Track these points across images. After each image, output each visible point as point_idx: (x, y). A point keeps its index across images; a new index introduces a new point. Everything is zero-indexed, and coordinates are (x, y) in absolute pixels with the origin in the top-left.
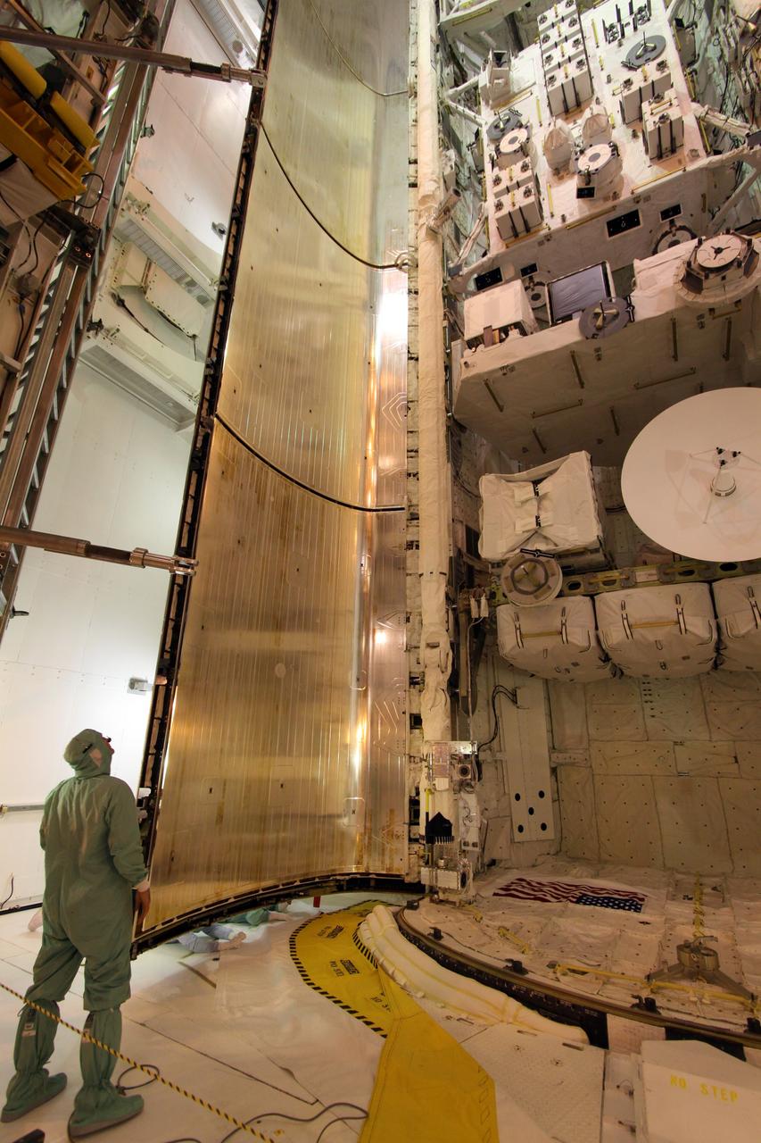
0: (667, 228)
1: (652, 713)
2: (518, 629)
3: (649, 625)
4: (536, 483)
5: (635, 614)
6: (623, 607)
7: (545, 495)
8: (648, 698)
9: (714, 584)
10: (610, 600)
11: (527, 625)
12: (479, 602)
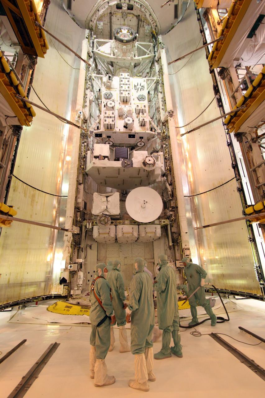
0: (140, 141)
1: (121, 251)
2: (99, 232)
3: (127, 233)
4: (107, 197)
5: (124, 231)
6: (122, 229)
7: (109, 201)
8: (120, 247)
9: (140, 226)
10: (120, 227)
11: (101, 231)
12: (89, 224)
